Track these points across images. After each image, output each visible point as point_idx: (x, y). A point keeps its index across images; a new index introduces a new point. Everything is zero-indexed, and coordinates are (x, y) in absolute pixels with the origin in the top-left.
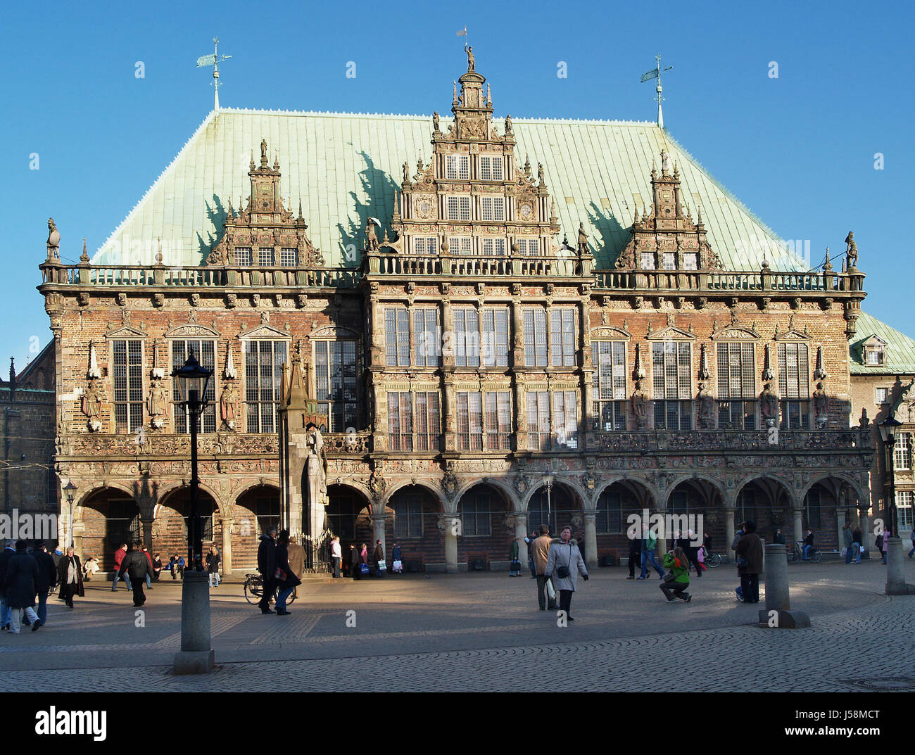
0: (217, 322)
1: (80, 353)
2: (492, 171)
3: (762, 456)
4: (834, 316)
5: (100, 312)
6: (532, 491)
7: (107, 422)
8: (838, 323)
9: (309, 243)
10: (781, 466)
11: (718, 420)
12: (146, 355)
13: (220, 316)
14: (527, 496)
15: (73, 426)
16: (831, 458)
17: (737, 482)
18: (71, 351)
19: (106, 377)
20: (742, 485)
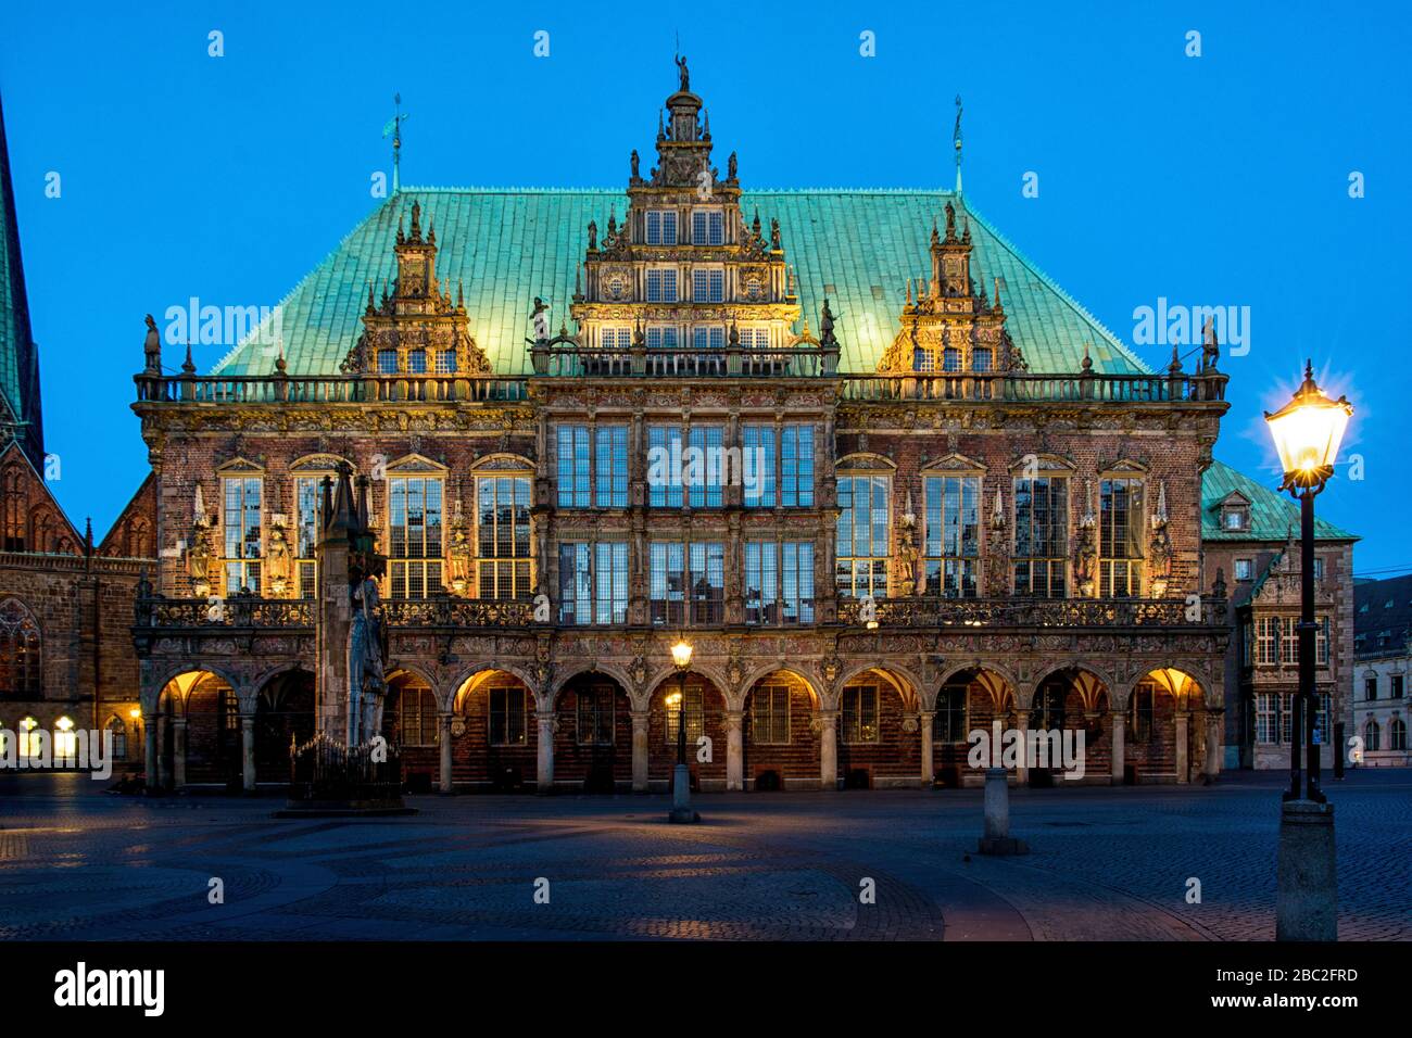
0: (354, 451)
1: (184, 494)
2: (708, 232)
3: (1071, 635)
4: (1183, 439)
5: (209, 439)
6: (750, 682)
7: (216, 586)
8: (1188, 449)
9: (471, 342)
10: (1097, 650)
11: (1014, 586)
12: (266, 497)
13: (358, 443)
14: (744, 689)
15: (174, 591)
16: (1170, 639)
17: (1036, 673)
18: (173, 491)
19: (216, 527)
20: (1042, 677)
